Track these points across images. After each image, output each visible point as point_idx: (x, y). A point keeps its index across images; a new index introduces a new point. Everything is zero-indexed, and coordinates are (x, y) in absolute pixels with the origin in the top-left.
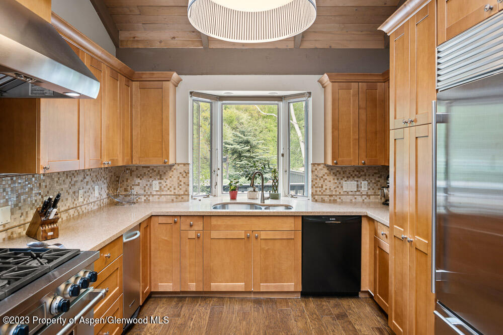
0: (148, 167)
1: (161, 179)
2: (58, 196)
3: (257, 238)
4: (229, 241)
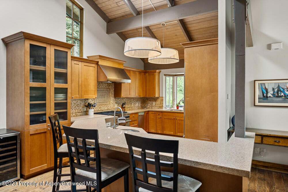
0: (152, 98)
1: (155, 102)
2: (125, 102)
3: (176, 119)
4: (169, 119)
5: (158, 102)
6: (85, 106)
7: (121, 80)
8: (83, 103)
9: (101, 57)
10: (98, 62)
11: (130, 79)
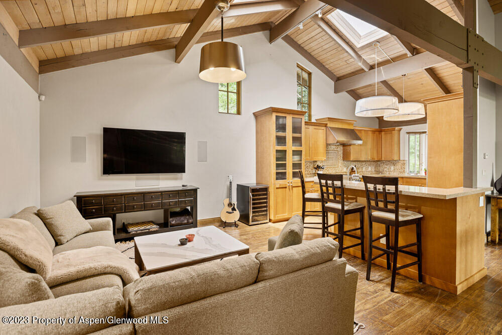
0: (390, 161)
1: (394, 166)
5: (399, 166)
6: (314, 168)
7: (349, 141)
8: (312, 166)
9: (330, 119)
10: (327, 124)
11: (361, 140)
